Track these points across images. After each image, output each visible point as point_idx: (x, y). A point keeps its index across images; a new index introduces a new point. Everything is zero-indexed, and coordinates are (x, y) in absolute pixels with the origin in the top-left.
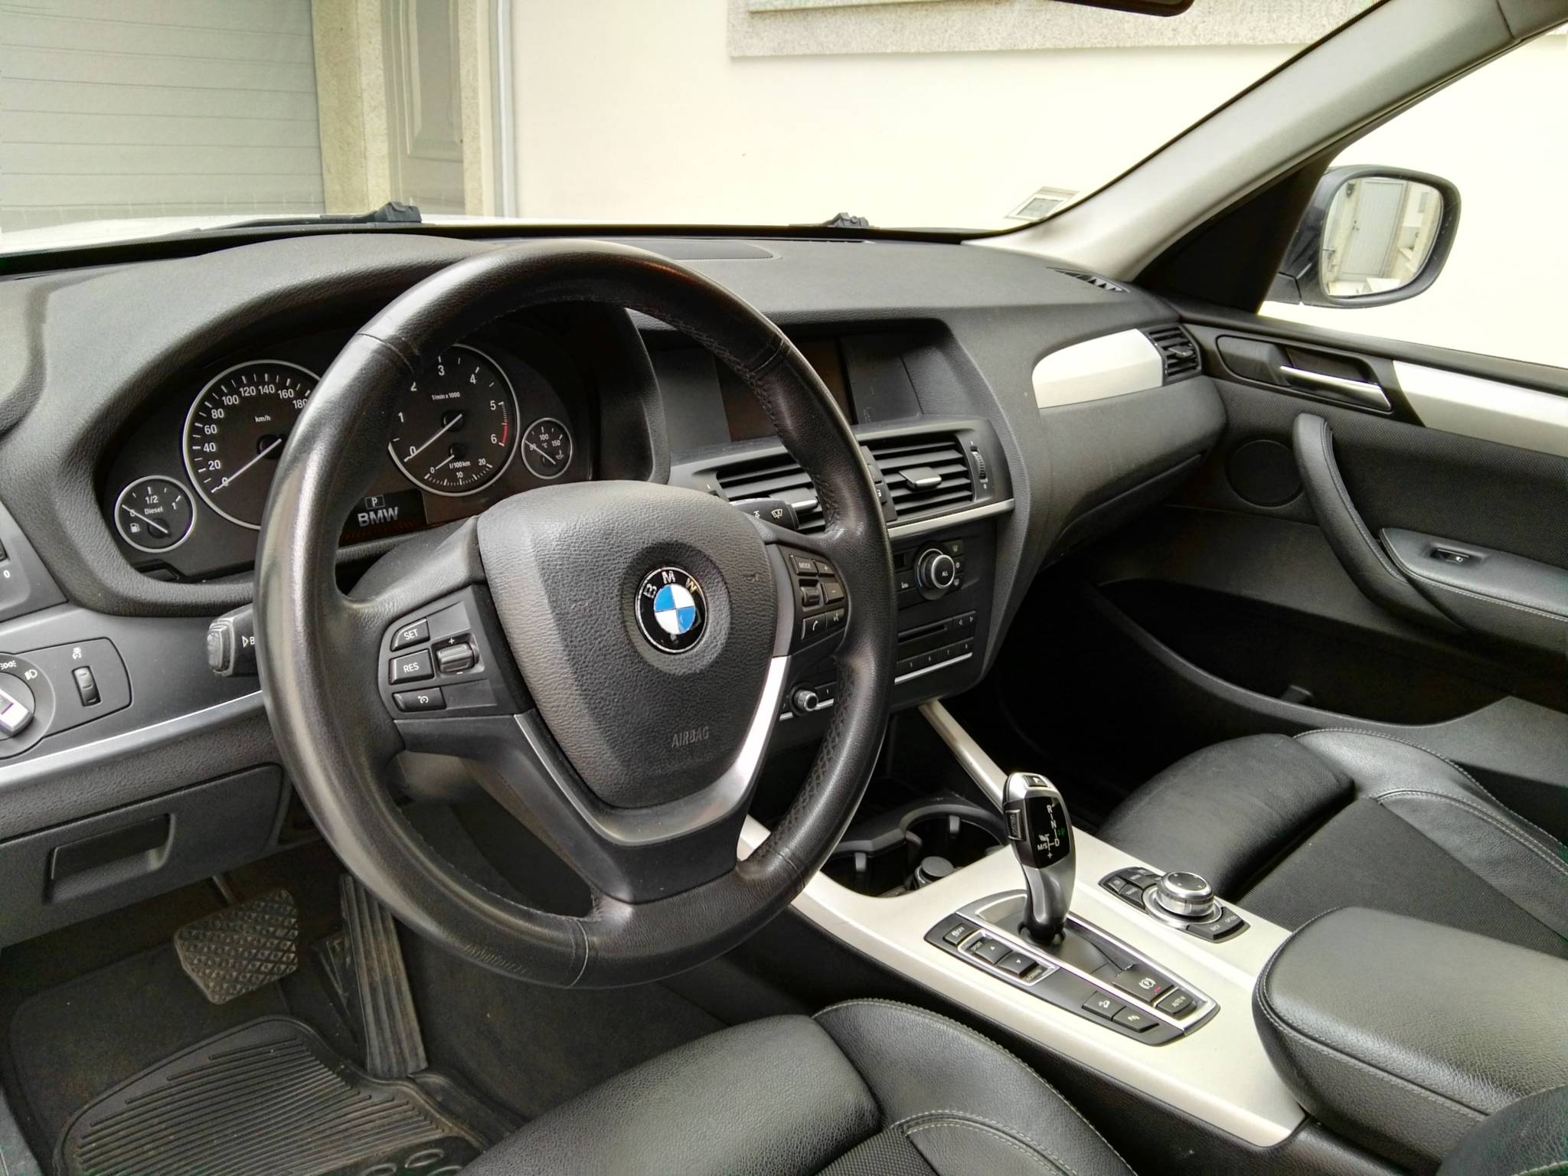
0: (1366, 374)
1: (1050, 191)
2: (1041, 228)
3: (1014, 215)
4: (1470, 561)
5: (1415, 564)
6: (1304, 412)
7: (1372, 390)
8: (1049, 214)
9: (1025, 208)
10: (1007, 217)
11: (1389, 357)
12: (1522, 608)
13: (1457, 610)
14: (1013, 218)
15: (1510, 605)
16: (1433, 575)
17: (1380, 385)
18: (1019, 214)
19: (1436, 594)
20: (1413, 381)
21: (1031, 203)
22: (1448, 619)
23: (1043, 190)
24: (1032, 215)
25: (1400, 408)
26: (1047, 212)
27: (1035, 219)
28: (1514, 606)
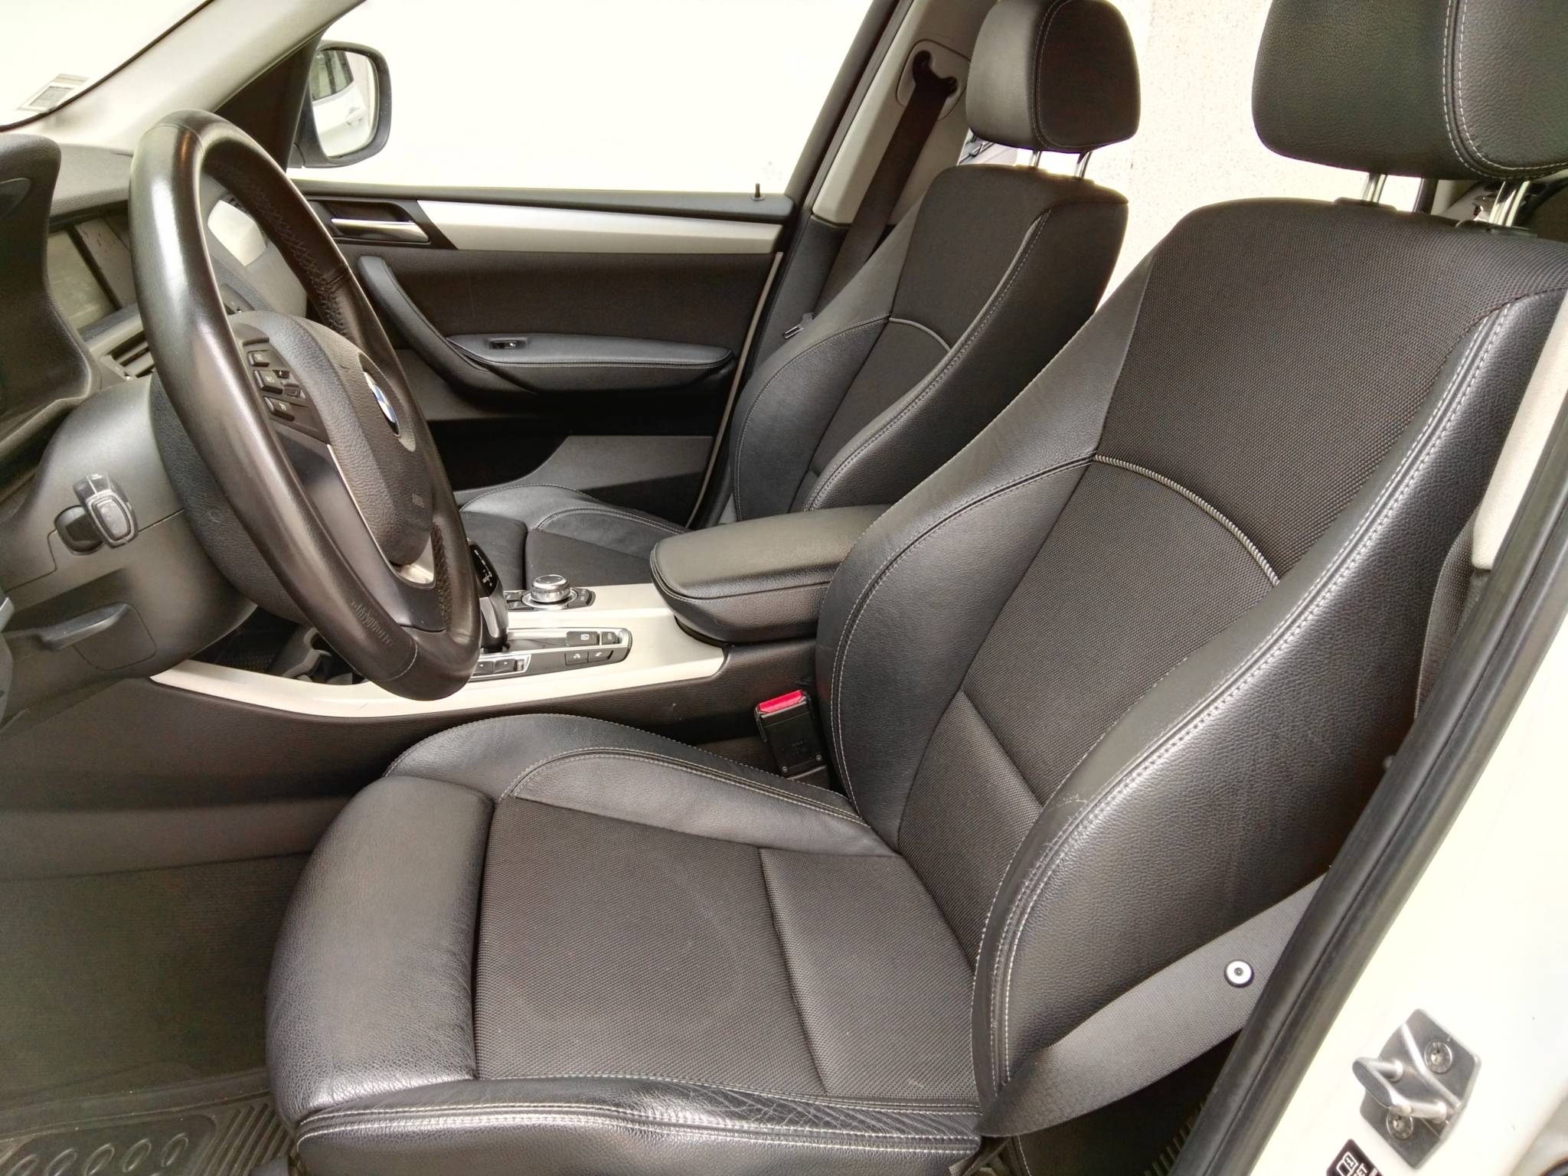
0: (401, 216)
1: (64, 79)
2: (52, 119)
3: (26, 106)
4: (519, 345)
5: (490, 355)
6: (362, 255)
7: (412, 228)
8: (59, 104)
9: (39, 97)
10: (19, 109)
11: (414, 198)
12: (572, 366)
13: (533, 381)
14: (25, 110)
15: (564, 365)
16: (506, 360)
17: (414, 222)
18: (31, 104)
19: (513, 373)
20: (440, 215)
21: (45, 92)
22: (524, 390)
23: (60, 78)
24: (42, 106)
25: (436, 238)
26: (58, 101)
27: (44, 109)
28: (566, 366)
